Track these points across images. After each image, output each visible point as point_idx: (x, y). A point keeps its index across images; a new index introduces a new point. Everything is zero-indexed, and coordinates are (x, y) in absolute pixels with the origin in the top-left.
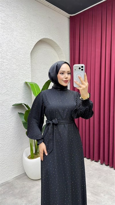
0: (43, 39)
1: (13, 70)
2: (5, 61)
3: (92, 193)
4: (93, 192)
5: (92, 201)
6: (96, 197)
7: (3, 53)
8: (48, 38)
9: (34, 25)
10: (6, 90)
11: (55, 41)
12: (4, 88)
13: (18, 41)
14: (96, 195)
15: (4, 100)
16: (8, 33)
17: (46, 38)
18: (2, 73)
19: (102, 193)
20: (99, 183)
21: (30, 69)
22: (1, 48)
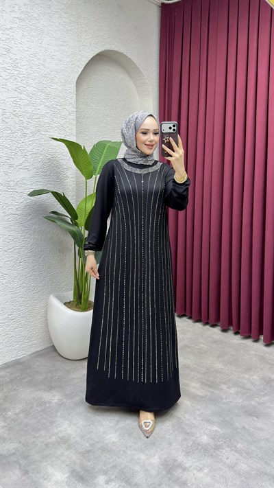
0: (105, 51)
1: (38, 117)
2: (23, 96)
3: (202, 383)
4: (204, 381)
5: (202, 397)
6: (211, 390)
7: (19, 79)
8: (116, 49)
9: (86, 21)
10: (24, 160)
11: (129, 56)
12: (20, 153)
13: (52, 54)
14: (210, 386)
15: (19, 179)
16: (32, 38)
17: (112, 49)
18: (17, 121)
19: (225, 383)
20: (219, 366)
21: (73, 116)
22: (17, 69)
